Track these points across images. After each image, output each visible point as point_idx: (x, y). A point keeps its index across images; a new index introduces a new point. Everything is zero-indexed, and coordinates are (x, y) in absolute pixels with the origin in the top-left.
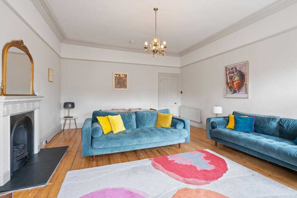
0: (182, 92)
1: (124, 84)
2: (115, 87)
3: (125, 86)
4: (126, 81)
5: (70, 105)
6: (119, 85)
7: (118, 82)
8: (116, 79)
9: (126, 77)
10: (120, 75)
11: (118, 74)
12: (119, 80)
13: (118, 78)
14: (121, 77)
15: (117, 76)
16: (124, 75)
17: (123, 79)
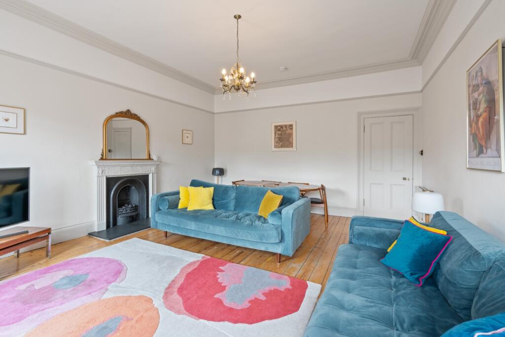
0: (422, 151)
1: (288, 140)
2: (276, 147)
3: (290, 145)
4: (291, 135)
5: (217, 172)
6: (281, 144)
7: (279, 138)
8: (277, 134)
9: (292, 129)
10: (282, 127)
11: (279, 126)
12: (281, 135)
13: (280, 132)
14: (284, 129)
15: (278, 128)
16: (288, 126)
17: (287, 132)
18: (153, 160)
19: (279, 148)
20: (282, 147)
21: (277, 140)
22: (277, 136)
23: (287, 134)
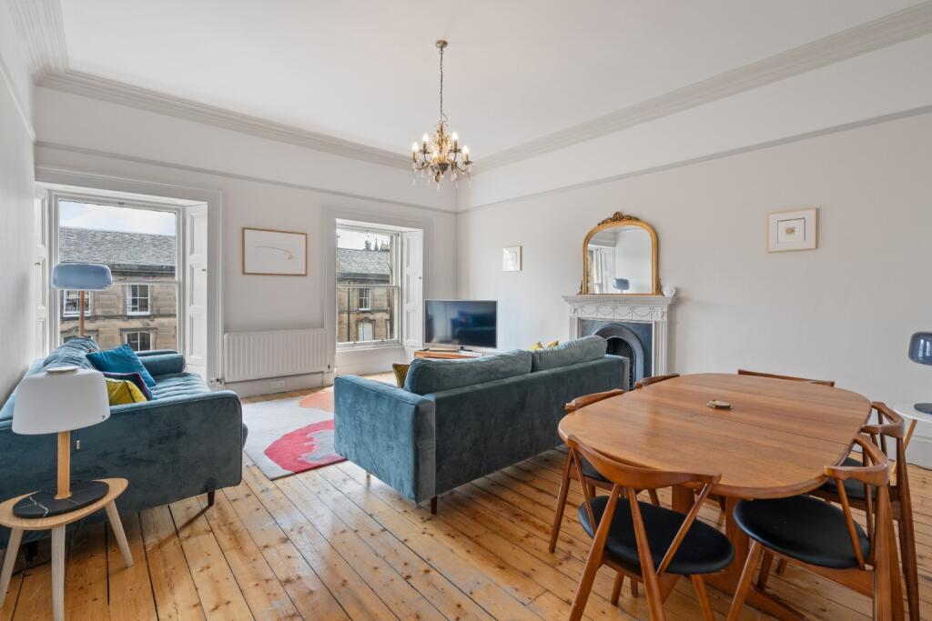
18: (663, 295)
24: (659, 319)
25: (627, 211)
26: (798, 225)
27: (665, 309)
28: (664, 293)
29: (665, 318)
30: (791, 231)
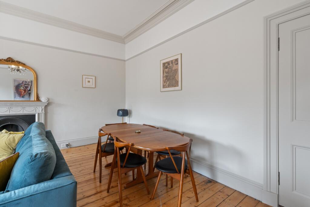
1: (174, 78)
2: (164, 86)
3: (176, 83)
4: (176, 71)
6: (168, 83)
7: (167, 77)
8: (164, 72)
9: (178, 64)
10: (168, 63)
11: (167, 63)
12: (168, 73)
13: (167, 70)
14: (171, 65)
15: (166, 66)
16: (174, 61)
17: (173, 69)
18: (41, 101)
19: (167, 87)
20: (169, 86)
21: (165, 78)
22: (165, 74)
23: (173, 71)
24: (40, 112)
25: (16, 58)
26: (91, 80)
27: (43, 107)
28: (42, 101)
29: (43, 111)
30: (89, 82)
